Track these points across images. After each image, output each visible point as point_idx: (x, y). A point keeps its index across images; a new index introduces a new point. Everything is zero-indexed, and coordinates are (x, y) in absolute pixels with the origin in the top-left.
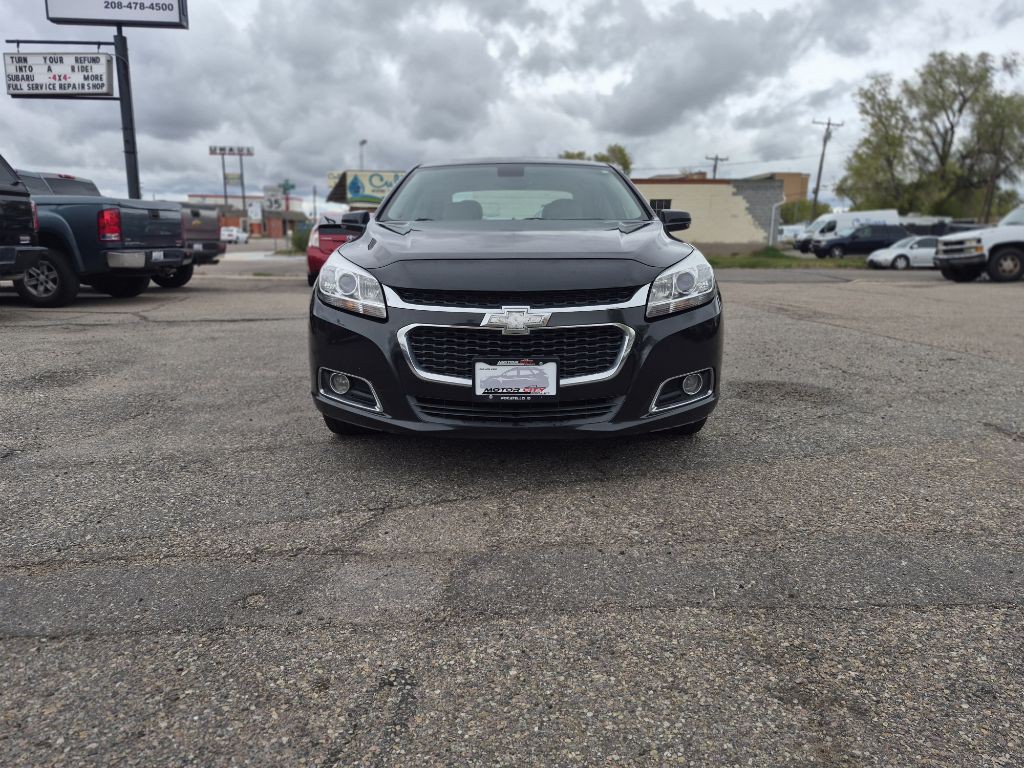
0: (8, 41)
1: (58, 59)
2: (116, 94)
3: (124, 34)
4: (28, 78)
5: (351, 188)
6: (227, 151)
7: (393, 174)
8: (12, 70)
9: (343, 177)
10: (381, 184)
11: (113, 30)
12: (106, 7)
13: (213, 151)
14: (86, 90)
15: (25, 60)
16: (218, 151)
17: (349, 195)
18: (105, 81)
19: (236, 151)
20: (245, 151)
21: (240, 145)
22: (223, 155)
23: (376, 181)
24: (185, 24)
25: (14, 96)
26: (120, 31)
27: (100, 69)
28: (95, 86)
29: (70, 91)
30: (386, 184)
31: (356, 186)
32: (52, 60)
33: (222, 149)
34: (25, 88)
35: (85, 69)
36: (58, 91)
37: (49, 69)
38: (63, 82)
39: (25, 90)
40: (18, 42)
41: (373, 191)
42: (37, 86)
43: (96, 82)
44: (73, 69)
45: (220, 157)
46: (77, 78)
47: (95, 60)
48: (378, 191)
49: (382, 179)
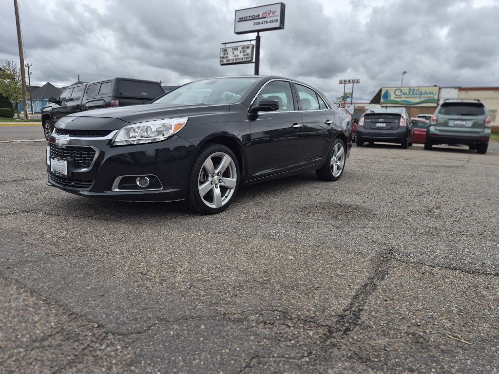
0: (223, 44)
1: (236, 49)
2: (254, 61)
3: (260, 35)
4: (227, 57)
5: (383, 97)
6: (347, 82)
7: (408, 88)
8: (222, 55)
9: (380, 91)
10: (400, 94)
11: (256, 34)
12: (254, 25)
13: (341, 82)
14: (244, 60)
15: (226, 50)
16: (343, 82)
17: (382, 100)
18: (250, 56)
19: (352, 82)
20: (356, 81)
21: (353, 79)
22: (345, 84)
23: (398, 93)
24: (282, 27)
25: (222, 65)
26: (258, 34)
27: (249, 51)
28: (247, 58)
29: (239, 61)
30: (404, 93)
31: (386, 96)
32: (235, 49)
33: (345, 81)
34: (225, 61)
35: (244, 52)
36: (235, 61)
37: (233, 53)
38: (237, 57)
39: (225, 62)
40: (225, 44)
41: (396, 98)
42: (229, 60)
43: (247, 56)
44: (240, 52)
45: (344, 85)
46: (241, 56)
47: (248, 47)
48: (398, 98)
49: (401, 92)
